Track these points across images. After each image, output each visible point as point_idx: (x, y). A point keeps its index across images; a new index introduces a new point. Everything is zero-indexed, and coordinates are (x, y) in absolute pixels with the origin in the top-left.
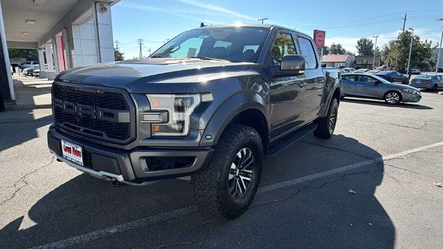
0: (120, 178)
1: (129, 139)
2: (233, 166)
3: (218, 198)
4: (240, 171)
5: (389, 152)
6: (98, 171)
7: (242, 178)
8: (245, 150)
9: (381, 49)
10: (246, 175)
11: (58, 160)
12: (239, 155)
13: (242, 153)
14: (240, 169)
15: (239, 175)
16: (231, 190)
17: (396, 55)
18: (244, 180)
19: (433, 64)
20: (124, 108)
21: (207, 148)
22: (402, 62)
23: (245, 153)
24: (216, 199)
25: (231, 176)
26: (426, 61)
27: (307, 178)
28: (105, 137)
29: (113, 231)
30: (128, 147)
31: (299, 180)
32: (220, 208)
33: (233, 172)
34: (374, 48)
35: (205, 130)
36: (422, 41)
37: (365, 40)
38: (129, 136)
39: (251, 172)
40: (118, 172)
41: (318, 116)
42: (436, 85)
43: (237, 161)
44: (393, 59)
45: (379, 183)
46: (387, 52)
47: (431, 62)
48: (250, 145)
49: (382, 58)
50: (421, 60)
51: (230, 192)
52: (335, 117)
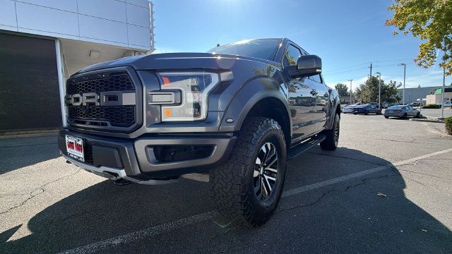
0: (123, 173)
1: (135, 125)
2: (258, 161)
3: (243, 198)
4: (264, 170)
5: (396, 160)
6: (99, 166)
7: (267, 177)
8: (269, 144)
9: (354, 91)
10: (271, 174)
11: (68, 162)
12: (264, 148)
13: (266, 146)
14: (265, 167)
15: (264, 173)
16: (256, 189)
17: (368, 93)
18: (268, 179)
19: (399, 99)
20: (129, 87)
21: (229, 134)
22: (374, 98)
23: (270, 148)
24: (240, 200)
25: (256, 173)
26: (393, 97)
27: (327, 183)
28: (109, 126)
29: (117, 242)
30: (133, 136)
31: (321, 184)
32: (245, 211)
33: (257, 168)
34: (348, 91)
35: (225, 111)
36: (387, 83)
37: (341, 85)
38: (134, 123)
39: (275, 171)
40: (121, 166)
41: (324, 128)
42: (406, 114)
43: (261, 155)
44: (367, 96)
45: (404, 186)
46: (359, 93)
47: (397, 98)
48: (274, 139)
49: (356, 97)
50: (389, 96)
51: (255, 192)
52: (338, 130)
